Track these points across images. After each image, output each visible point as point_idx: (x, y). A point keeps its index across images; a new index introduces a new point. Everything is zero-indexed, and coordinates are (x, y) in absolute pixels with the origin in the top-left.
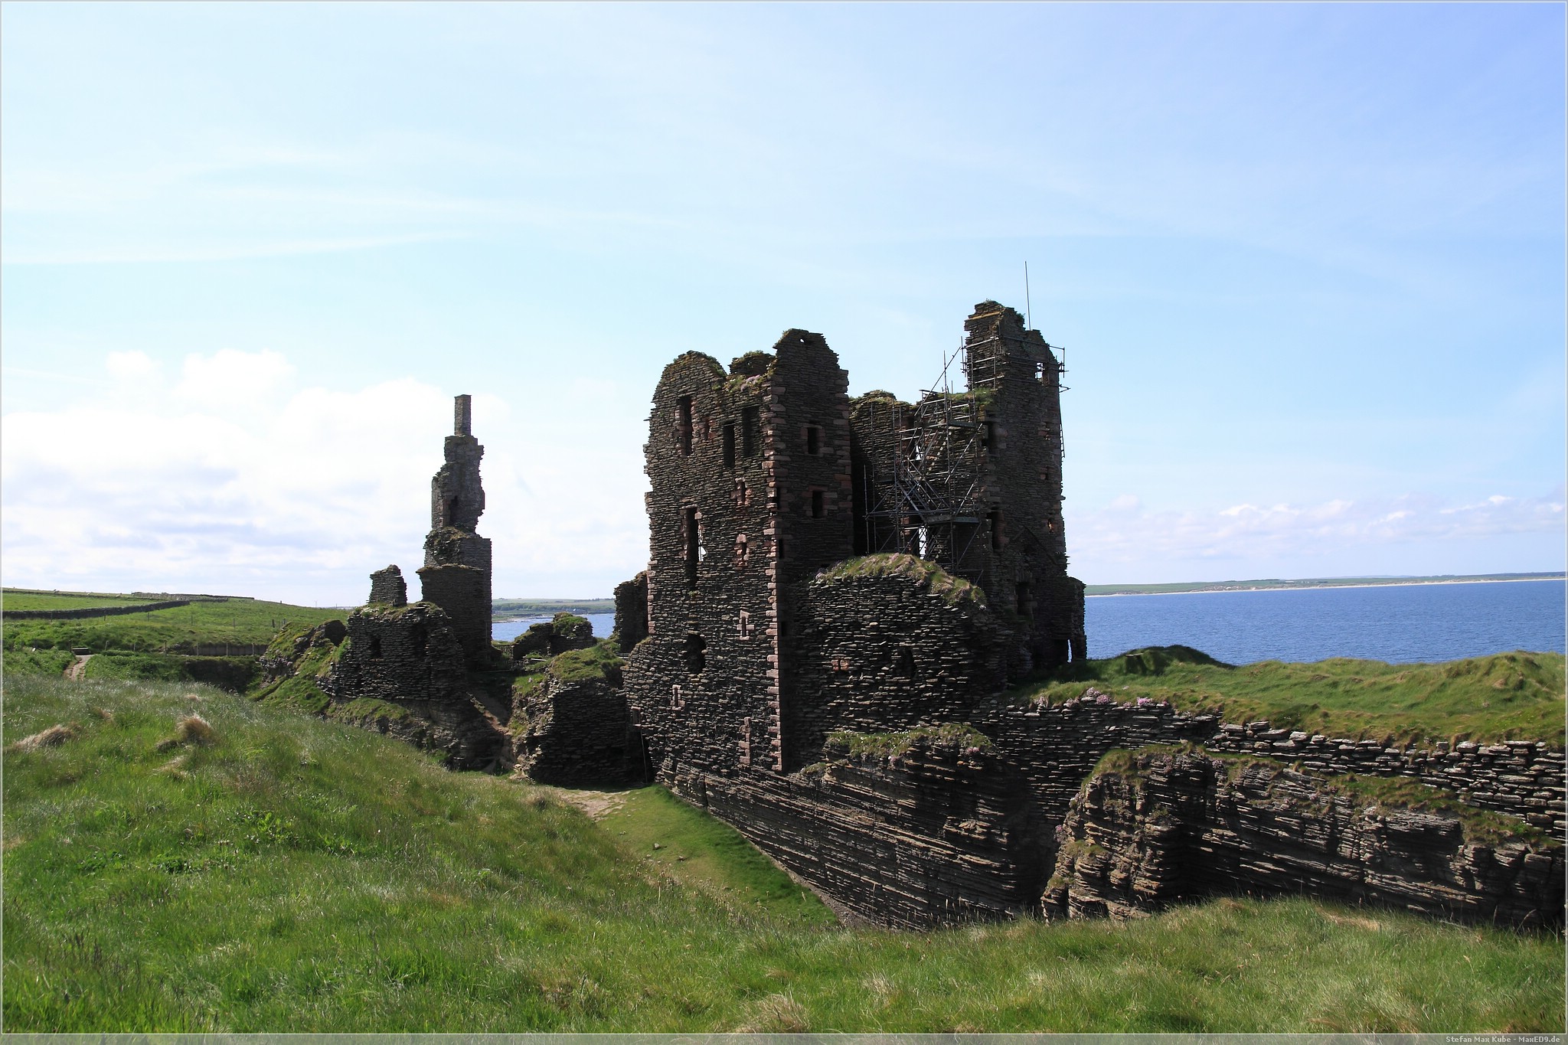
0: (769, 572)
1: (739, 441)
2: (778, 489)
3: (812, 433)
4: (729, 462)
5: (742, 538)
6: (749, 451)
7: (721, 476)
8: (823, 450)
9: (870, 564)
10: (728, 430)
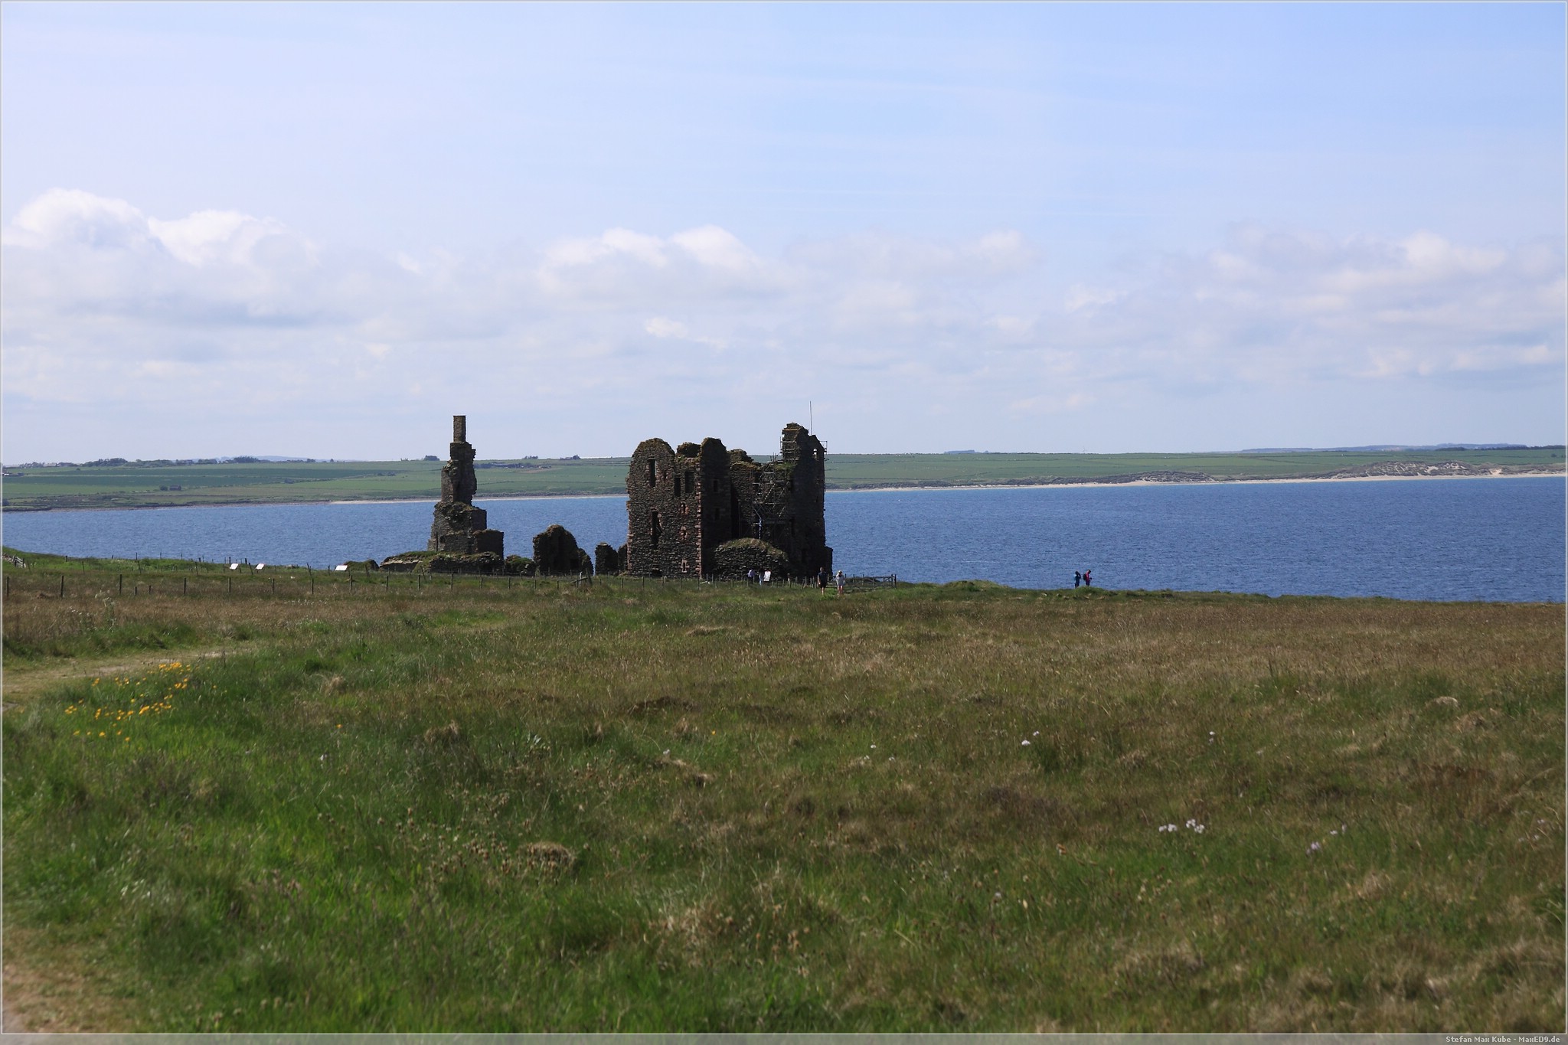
0: (697, 544)
1: (683, 486)
2: (702, 508)
3: (715, 482)
4: (677, 492)
5: (684, 528)
6: (688, 490)
7: (673, 499)
8: (720, 490)
9: (743, 542)
10: (677, 480)
